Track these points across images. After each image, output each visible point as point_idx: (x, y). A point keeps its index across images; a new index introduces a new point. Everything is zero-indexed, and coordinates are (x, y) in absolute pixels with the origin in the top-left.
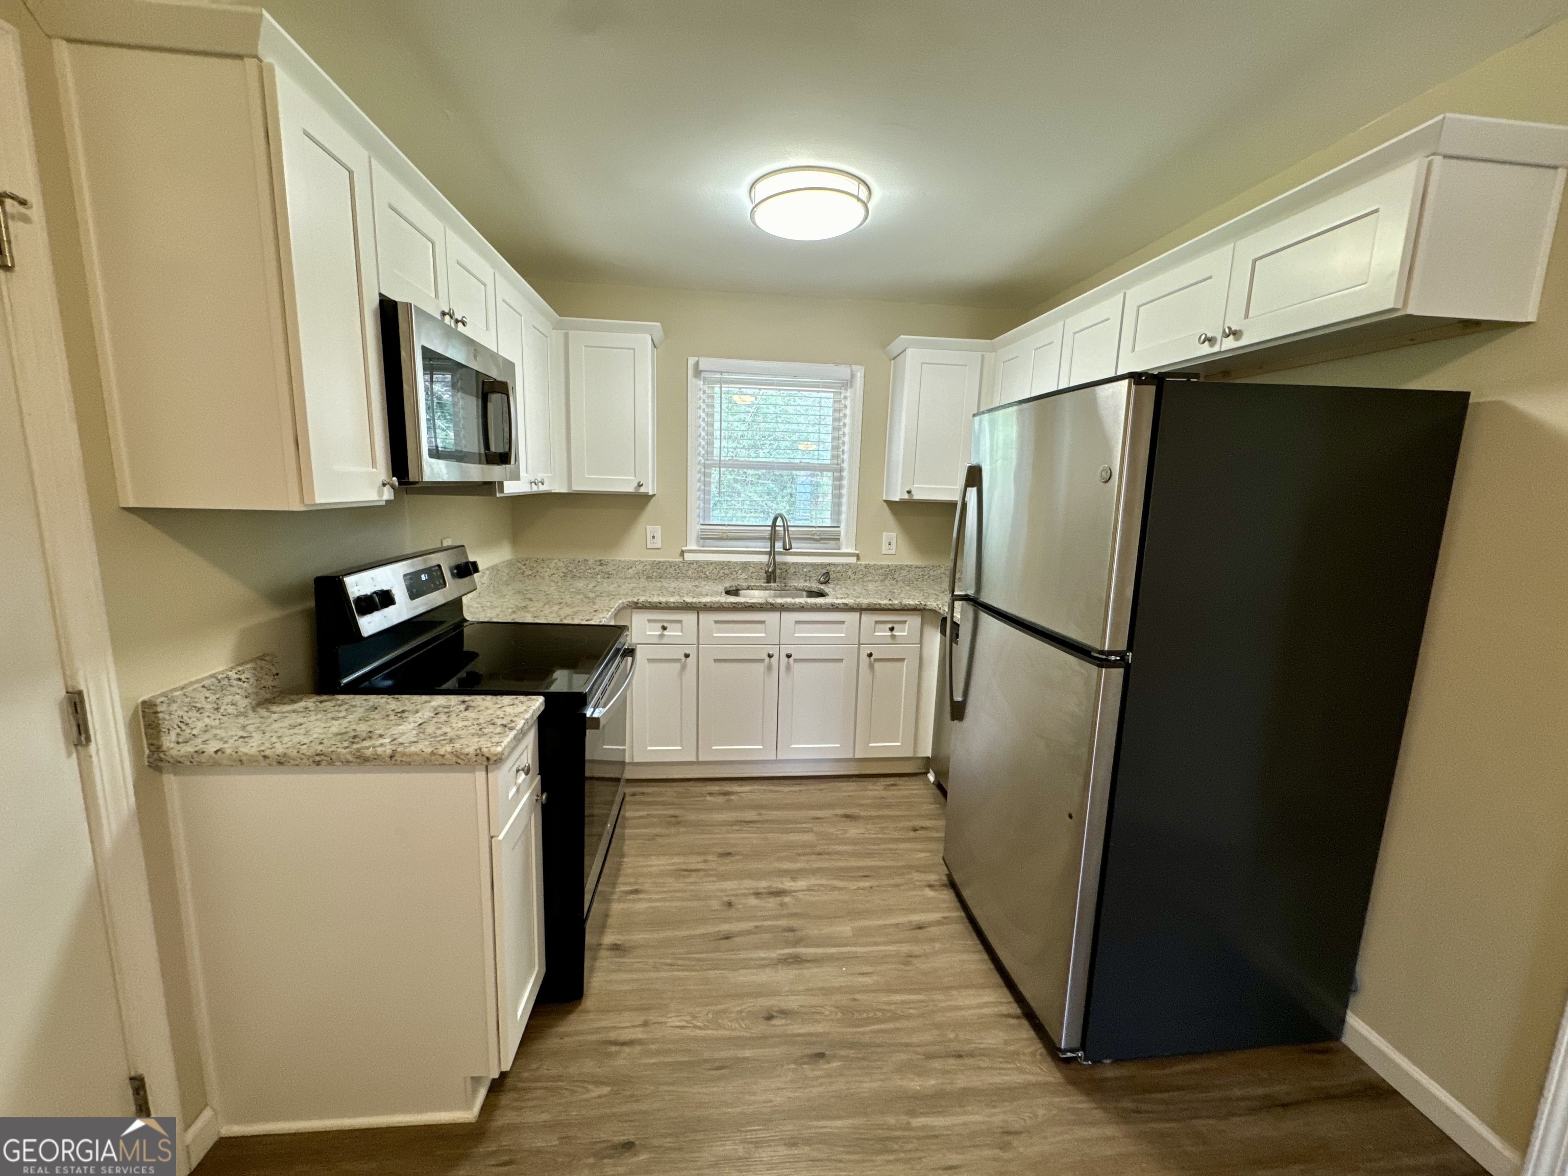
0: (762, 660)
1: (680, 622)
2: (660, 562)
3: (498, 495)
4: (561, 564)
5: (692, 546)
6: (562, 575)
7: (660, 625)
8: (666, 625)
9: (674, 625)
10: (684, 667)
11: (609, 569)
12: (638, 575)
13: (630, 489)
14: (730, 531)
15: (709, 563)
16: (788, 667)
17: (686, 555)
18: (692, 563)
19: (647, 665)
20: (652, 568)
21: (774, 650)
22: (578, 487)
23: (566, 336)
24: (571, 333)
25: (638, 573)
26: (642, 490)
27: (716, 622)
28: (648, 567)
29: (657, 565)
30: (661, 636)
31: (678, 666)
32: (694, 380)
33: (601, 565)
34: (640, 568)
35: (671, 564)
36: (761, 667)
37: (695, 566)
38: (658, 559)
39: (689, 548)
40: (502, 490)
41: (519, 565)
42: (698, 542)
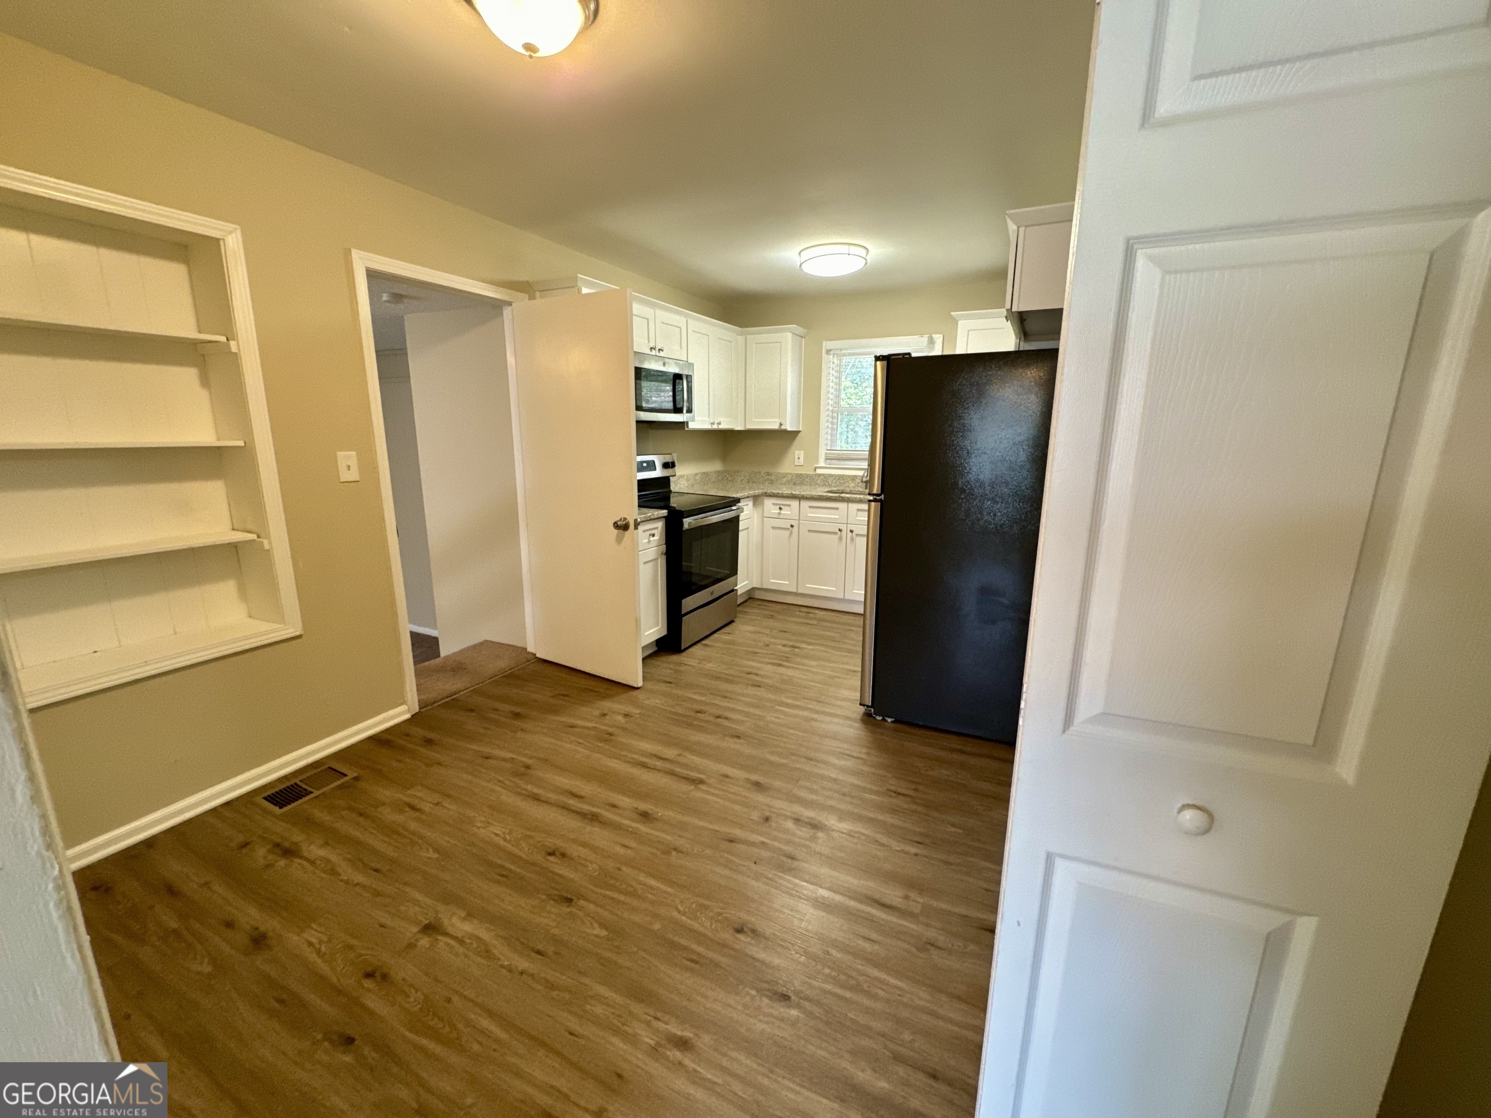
0: (836, 533)
1: (789, 505)
2: (801, 474)
3: (686, 429)
4: (746, 474)
5: (822, 464)
6: (747, 480)
7: (778, 507)
8: (782, 507)
9: (787, 507)
10: (791, 533)
11: (773, 478)
12: (788, 482)
13: (776, 427)
14: (843, 454)
15: (831, 476)
16: (852, 539)
17: (817, 470)
18: (820, 475)
19: (772, 531)
20: (797, 477)
21: (843, 527)
22: (751, 426)
23: (746, 339)
24: (748, 337)
25: (788, 481)
26: (783, 427)
27: (810, 507)
28: (794, 477)
29: (800, 476)
30: (779, 514)
31: (788, 532)
32: (826, 356)
33: (768, 475)
34: (790, 477)
35: (808, 476)
36: (836, 537)
37: (822, 477)
38: (800, 472)
39: (819, 465)
40: (688, 427)
41: (726, 474)
42: (825, 462)
